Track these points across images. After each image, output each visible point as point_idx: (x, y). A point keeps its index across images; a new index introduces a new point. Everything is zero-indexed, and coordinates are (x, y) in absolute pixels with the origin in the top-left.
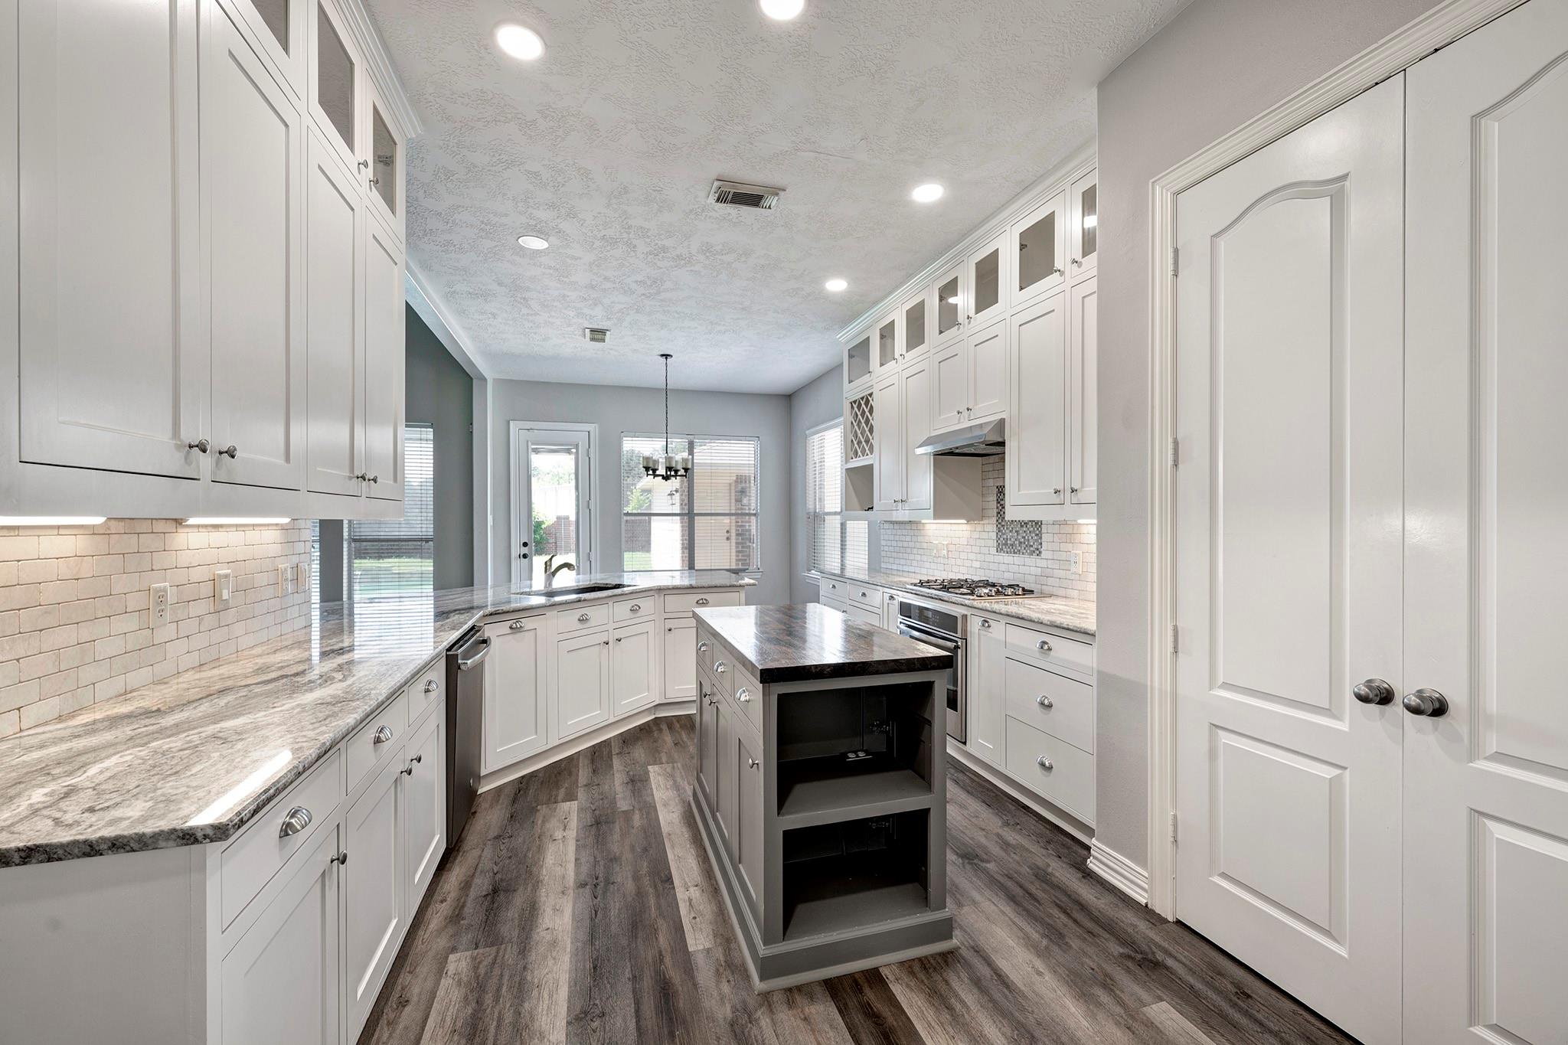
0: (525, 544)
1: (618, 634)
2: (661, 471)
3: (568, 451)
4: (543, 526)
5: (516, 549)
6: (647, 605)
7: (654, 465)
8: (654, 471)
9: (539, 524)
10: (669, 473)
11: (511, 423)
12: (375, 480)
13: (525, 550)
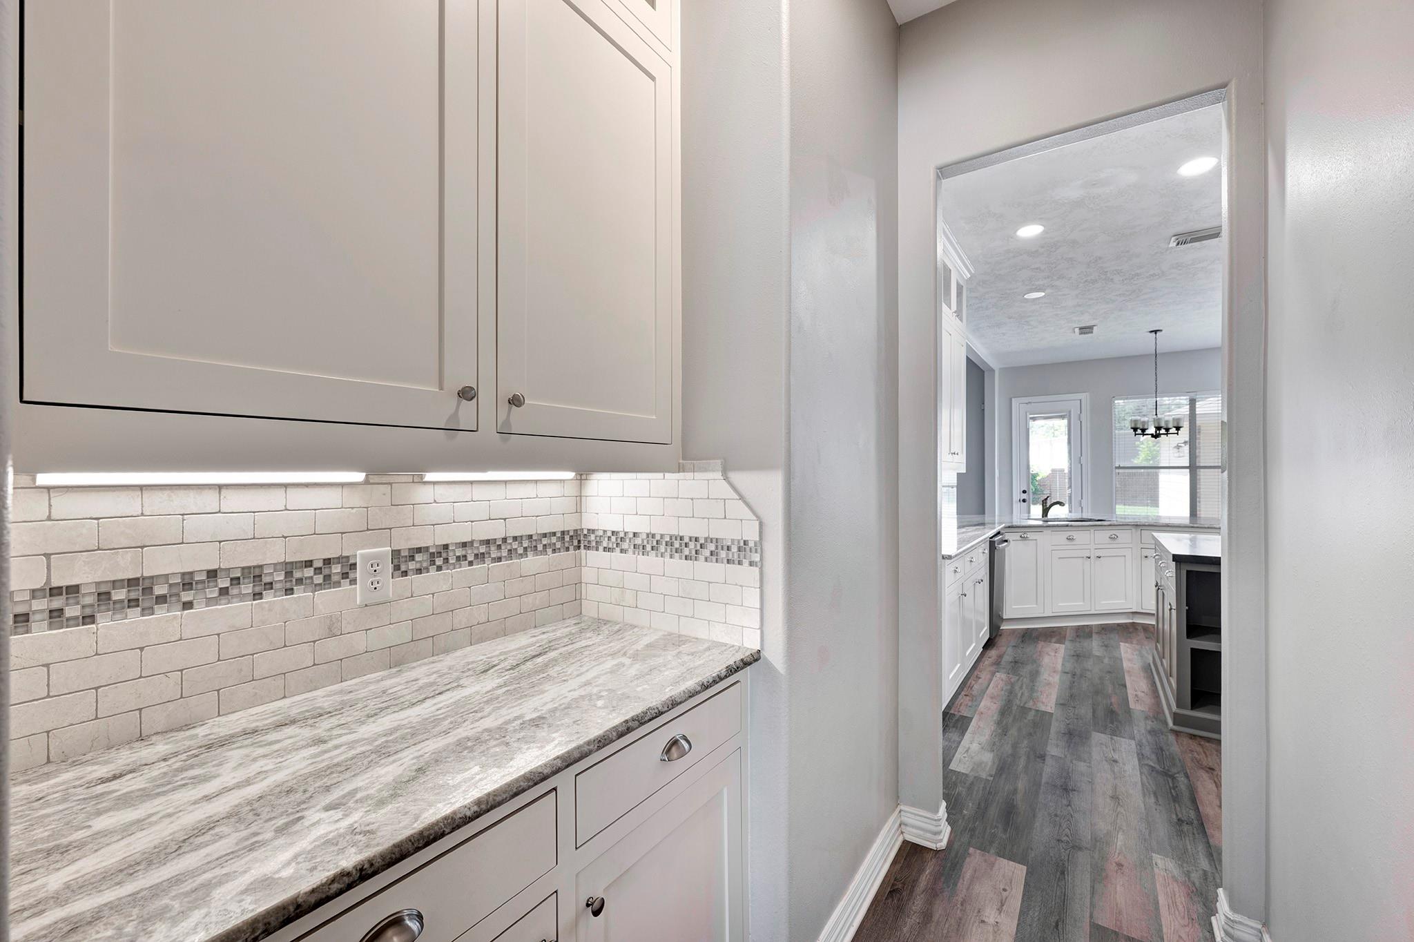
0: (1024, 492)
1: (1099, 553)
2: (1152, 430)
3: (1062, 417)
4: (1038, 478)
5: (1017, 495)
6: (1124, 535)
7: (1143, 425)
8: (1143, 430)
9: (1034, 476)
10: (1158, 432)
11: (1013, 400)
12: (957, 454)
13: (1024, 496)
